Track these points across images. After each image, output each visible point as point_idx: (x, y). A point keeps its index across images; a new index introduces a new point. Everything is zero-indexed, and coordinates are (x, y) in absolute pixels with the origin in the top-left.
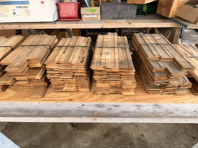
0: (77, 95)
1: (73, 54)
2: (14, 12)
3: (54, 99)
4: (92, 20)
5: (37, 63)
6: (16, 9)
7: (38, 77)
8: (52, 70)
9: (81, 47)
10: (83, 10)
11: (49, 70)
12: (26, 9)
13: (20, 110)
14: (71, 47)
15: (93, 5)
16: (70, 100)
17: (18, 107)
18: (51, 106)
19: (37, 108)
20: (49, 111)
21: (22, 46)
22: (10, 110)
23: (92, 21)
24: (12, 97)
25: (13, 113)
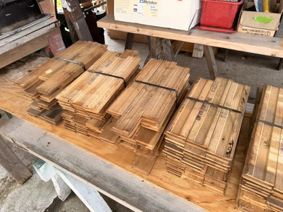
0: (200, 193)
1: (213, 126)
2: (136, 7)
3: (165, 185)
5: (154, 125)
6: (139, 4)
7: (151, 146)
8: (173, 146)
9: (230, 110)
10: (246, 16)
11: (169, 145)
13: (117, 183)
14: (212, 105)
15: (267, 6)
16: (188, 198)
17: (115, 177)
18: (158, 194)
19: (138, 190)
20: (153, 204)
21: (138, 81)
22: (105, 178)
23: (255, 38)
25: (108, 184)
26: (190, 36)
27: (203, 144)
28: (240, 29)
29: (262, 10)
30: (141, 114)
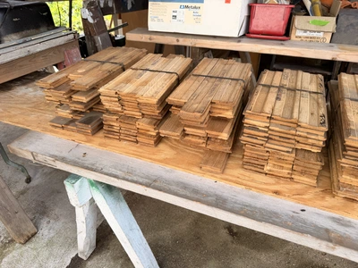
0: (289, 186)
1: (297, 104)
2: (175, 14)
3: (244, 182)
4: (311, 42)
5: (227, 110)
6: (179, 10)
7: (225, 136)
8: (254, 128)
9: (310, 92)
10: (299, 21)
11: (249, 128)
12: (195, 10)
13: (185, 186)
14: (288, 89)
15: (318, 12)
16: (276, 193)
17: (180, 180)
18: (239, 193)
19: (212, 190)
20: (235, 203)
21: (196, 75)
22: (168, 182)
23: (312, 44)
24: (170, 159)
25: (174, 188)
26: (240, 44)
27: (292, 118)
28: (293, 37)
29: (314, 14)
30: (210, 99)
